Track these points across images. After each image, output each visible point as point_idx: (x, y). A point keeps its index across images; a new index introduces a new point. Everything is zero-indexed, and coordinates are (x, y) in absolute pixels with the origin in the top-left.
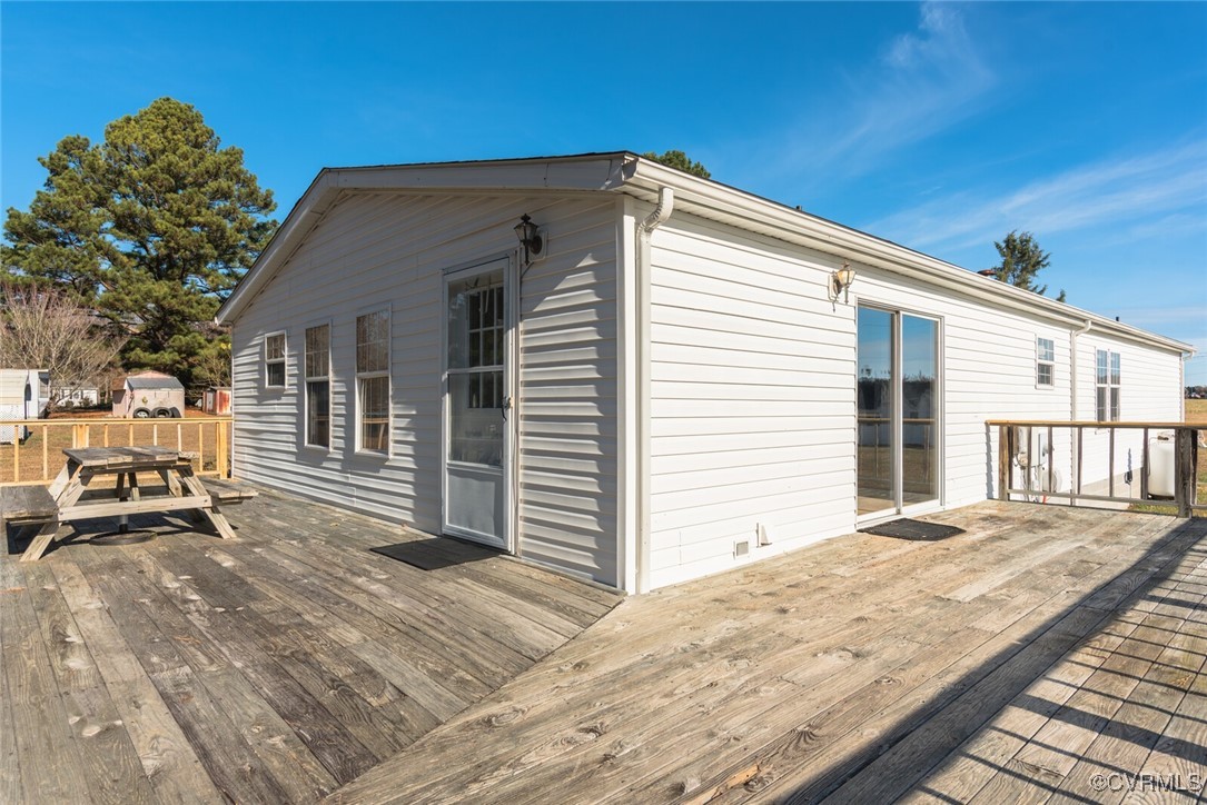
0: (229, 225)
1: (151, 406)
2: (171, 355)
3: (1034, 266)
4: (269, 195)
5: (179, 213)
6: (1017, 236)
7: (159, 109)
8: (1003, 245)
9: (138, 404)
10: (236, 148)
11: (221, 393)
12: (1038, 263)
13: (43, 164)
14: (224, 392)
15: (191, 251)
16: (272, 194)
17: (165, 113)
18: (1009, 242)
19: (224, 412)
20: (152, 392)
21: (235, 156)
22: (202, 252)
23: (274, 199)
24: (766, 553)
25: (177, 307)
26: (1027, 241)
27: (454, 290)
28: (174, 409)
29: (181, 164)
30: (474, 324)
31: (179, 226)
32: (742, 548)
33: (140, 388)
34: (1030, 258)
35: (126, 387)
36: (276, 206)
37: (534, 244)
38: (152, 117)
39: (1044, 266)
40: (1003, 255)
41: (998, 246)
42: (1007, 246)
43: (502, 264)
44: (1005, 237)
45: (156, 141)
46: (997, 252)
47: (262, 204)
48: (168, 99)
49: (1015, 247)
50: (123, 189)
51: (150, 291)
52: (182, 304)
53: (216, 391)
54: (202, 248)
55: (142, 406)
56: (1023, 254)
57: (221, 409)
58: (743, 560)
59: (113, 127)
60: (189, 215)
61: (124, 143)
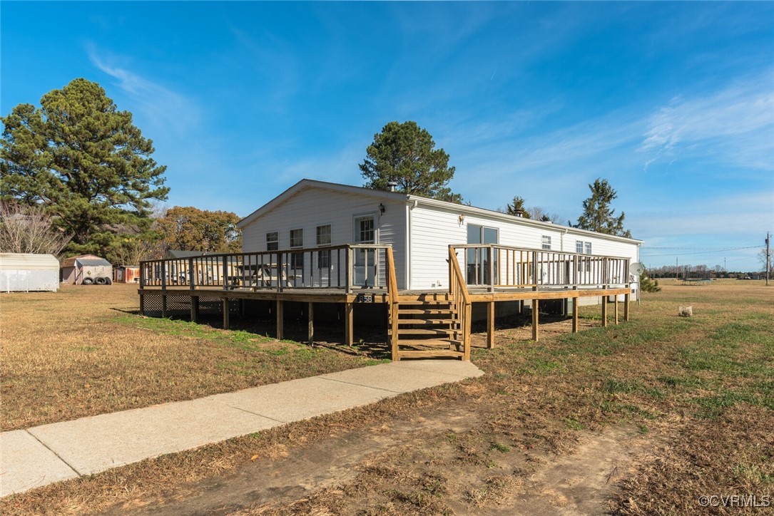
0: (128, 163)
1: (93, 276)
2: (94, 246)
3: (608, 198)
4: (150, 142)
5: (96, 155)
6: (600, 181)
7: (77, 86)
8: (593, 186)
9: (85, 275)
10: (128, 112)
11: (128, 270)
12: (611, 196)
13: (3, 122)
14: (130, 269)
15: (106, 180)
16: (152, 142)
17: (82, 89)
18: (596, 184)
19: (130, 281)
20: (93, 268)
21: (127, 117)
22: (112, 180)
23: (153, 146)
24: (440, 288)
25: (97, 215)
26: (606, 184)
27: (356, 220)
28: (107, 278)
29: (96, 124)
30: (362, 229)
31: (97, 163)
32: (434, 285)
33: (86, 265)
34: (607, 193)
35: (75, 265)
36: (154, 150)
37: (383, 210)
38: (74, 92)
39: (614, 198)
40: (593, 191)
41: (590, 186)
42: (595, 187)
43: (373, 214)
44: (594, 182)
45: (78, 108)
46: (590, 189)
47: (146, 148)
48: (82, 80)
49: (599, 187)
50: (58, 139)
51: (81, 205)
52: (101, 213)
53: (124, 268)
54: (112, 177)
55: (88, 276)
56: (603, 190)
57: (128, 279)
58: (433, 288)
59: (48, 98)
60: (103, 156)
61: (57, 109)
